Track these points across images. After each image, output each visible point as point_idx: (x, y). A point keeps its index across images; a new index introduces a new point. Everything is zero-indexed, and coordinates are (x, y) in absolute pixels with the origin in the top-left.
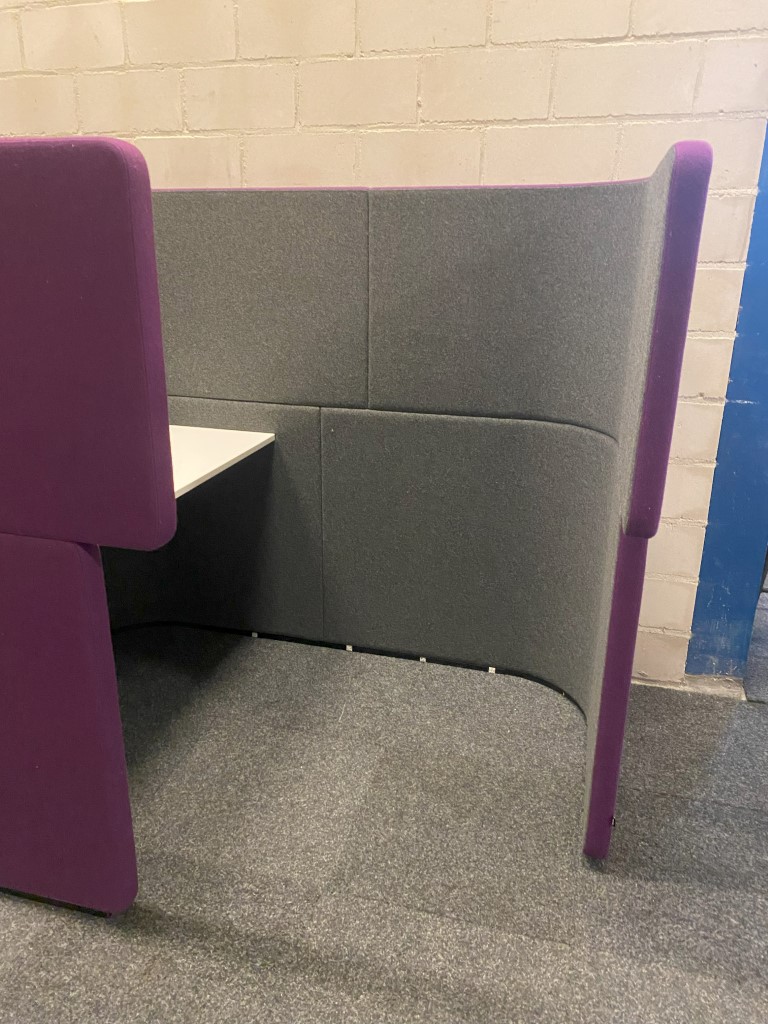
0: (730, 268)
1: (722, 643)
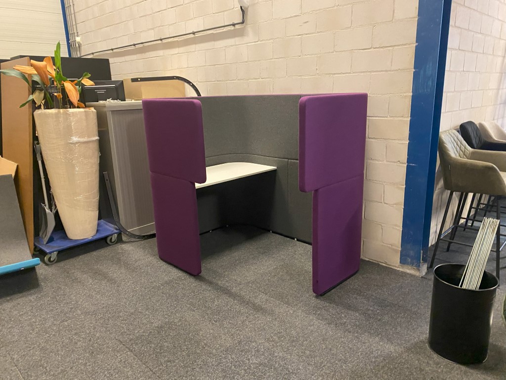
0: (405, 119)
1: (412, 253)
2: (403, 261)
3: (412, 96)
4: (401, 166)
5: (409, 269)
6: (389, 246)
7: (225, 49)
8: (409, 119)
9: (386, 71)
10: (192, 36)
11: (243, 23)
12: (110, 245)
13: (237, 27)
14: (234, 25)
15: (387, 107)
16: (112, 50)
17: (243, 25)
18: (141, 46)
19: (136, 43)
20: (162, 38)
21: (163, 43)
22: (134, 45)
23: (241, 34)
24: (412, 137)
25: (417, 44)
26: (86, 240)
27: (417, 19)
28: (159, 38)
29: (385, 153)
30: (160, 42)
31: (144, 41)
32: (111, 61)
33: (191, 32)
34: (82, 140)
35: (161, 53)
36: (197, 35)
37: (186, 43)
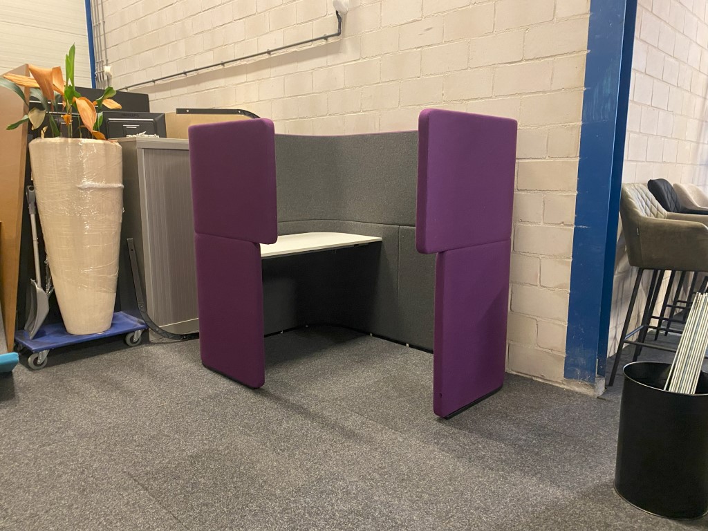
0: (572, 160)
1: (582, 361)
2: (569, 374)
3: (583, 126)
4: (565, 230)
5: (578, 386)
6: (546, 350)
7: (312, 73)
8: (578, 159)
9: (544, 92)
10: (266, 56)
11: (339, 34)
12: (131, 347)
13: (331, 40)
14: (326, 38)
15: (546, 144)
16: (154, 81)
17: (339, 37)
18: (194, 74)
19: (187, 70)
20: (224, 61)
21: (225, 68)
22: (185, 73)
23: (336, 50)
24: (581, 186)
25: (589, 51)
26: (94, 336)
27: (589, 16)
28: (220, 62)
29: (542, 212)
30: (221, 67)
31: (198, 68)
32: (151, 97)
33: (266, 51)
34: (96, 184)
35: (221, 82)
36: (274, 55)
37: (258, 67)
